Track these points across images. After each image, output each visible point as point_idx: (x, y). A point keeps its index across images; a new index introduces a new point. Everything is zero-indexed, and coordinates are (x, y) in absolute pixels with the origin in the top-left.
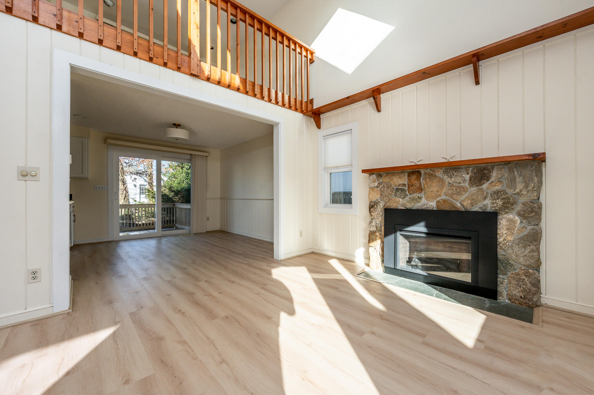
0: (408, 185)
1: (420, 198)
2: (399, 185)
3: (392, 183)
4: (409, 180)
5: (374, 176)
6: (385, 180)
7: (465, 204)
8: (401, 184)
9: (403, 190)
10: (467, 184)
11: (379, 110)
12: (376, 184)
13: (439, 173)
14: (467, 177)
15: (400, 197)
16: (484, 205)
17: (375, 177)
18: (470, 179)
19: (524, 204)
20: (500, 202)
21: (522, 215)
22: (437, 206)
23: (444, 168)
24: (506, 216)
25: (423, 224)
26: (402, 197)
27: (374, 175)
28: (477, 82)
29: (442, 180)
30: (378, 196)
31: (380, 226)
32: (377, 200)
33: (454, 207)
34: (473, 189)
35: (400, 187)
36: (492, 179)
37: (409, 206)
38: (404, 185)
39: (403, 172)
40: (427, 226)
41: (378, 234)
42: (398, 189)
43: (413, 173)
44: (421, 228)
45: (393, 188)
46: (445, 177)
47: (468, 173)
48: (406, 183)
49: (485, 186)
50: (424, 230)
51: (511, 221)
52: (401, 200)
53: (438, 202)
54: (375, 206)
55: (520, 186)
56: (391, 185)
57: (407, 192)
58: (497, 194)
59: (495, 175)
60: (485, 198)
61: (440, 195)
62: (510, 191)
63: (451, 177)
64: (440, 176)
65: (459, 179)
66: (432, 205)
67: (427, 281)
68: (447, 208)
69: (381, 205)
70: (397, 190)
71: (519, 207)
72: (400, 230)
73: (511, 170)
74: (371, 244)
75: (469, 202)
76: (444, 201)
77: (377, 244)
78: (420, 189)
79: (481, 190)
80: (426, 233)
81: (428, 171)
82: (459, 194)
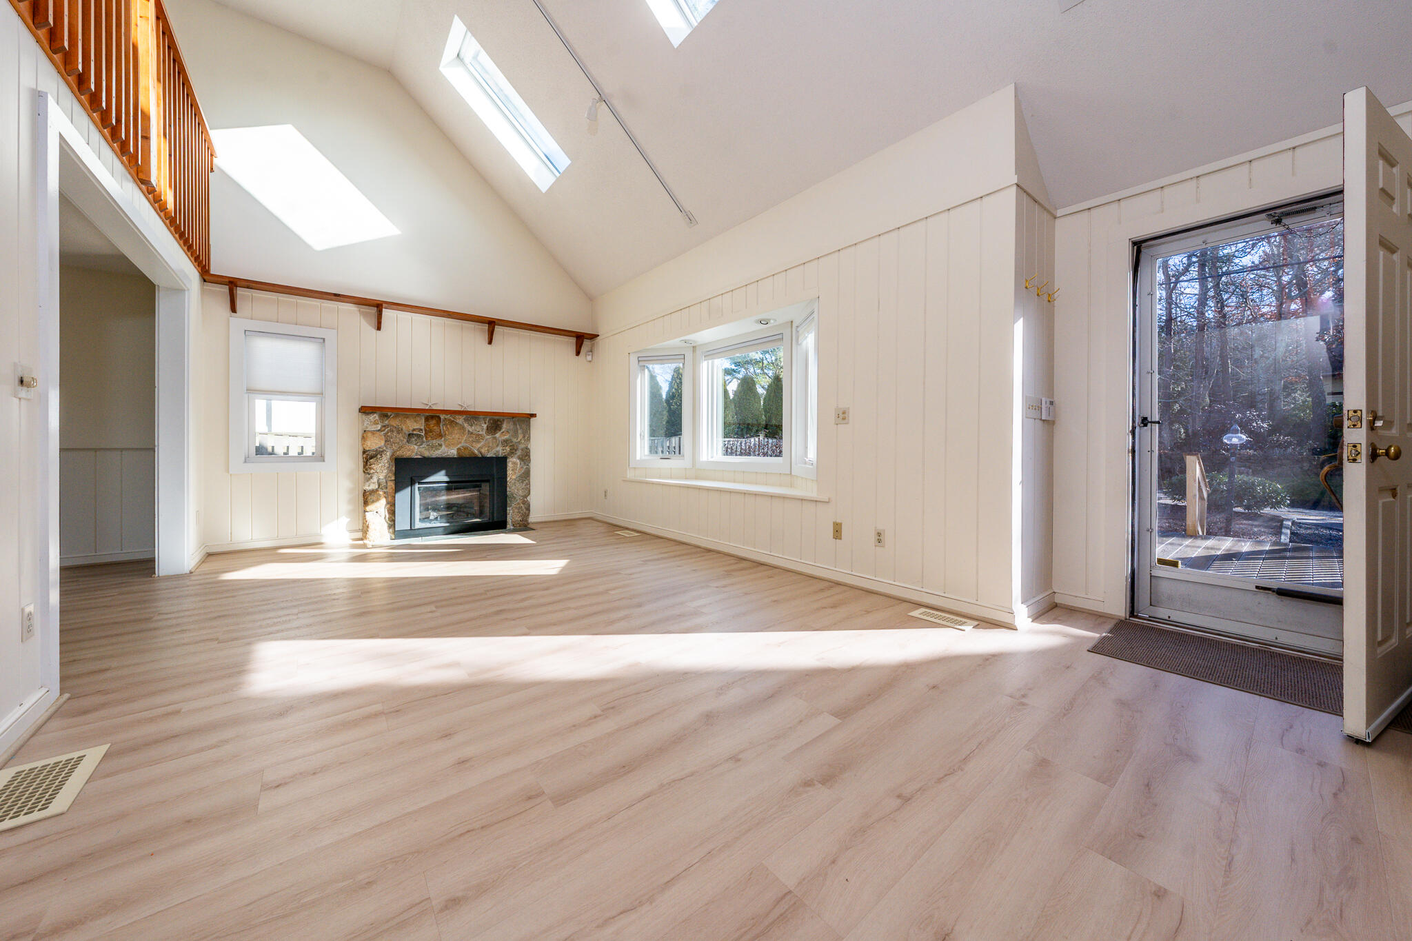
0: (425, 430)
1: (441, 445)
2: (414, 430)
3: (404, 427)
4: (427, 425)
5: (375, 417)
6: (395, 422)
7: (483, 451)
8: (417, 429)
9: (419, 436)
10: (484, 433)
11: (379, 328)
12: (379, 427)
13: (460, 420)
14: (485, 426)
15: (416, 444)
16: (498, 452)
17: (377, 418)
18: (487, 429)
19: (522, 450)
20: (508, 449)
21: (521, 459)
22: (458, 453)
23: (465, 416)
24: (511, 459)
25: (443, 472)
26: (418, 444)
27: (375, 415)
28: (490, 342)
29: (463, 428)
30: (383, 443)
31: (384, 481)
32: (380, 448)
33: (473, 453)
34: (488, 437)
35: (415, 432)
36: (503, 430)
37: (427, 454)
38: (421, 430)
39: (418, 415)
40: (447, 475)
41: (381, 493)
42: (413, 434)
43: (433, 417)
44: (441, 477)
45: (405, 434)
46: (466, 425)
47: (485, 423)
48: (422, 428)
49: (497, 435)
50: (446, 479)
51: (515, 463)
52: (416, 447)
53: (458, 449)
54: (379, 456)
55: (520, 436)
56: (402, 429)
57: (424, 439)
58: (506, 442)
59: (505, 426)
60: (497, 446)
61: (460, 443)
62: (515, 440)
63: (472, 426)
64: (460, 422)
65: (478, 428)
66: (453, 452)
67: (446, 532)
68: (466, 454)
69: (388, 454)
70: (410, 435)
71: (519, 453)
72: (419, 483)
73: (515, 424)
74: (368, 508)
75: (486, 449)
76: (466, 448)
77: (381, 506)
78: (440, 436)
79: (495, 438)
80: (447, 482)
81: (448, 417)
82: (478, 442)
